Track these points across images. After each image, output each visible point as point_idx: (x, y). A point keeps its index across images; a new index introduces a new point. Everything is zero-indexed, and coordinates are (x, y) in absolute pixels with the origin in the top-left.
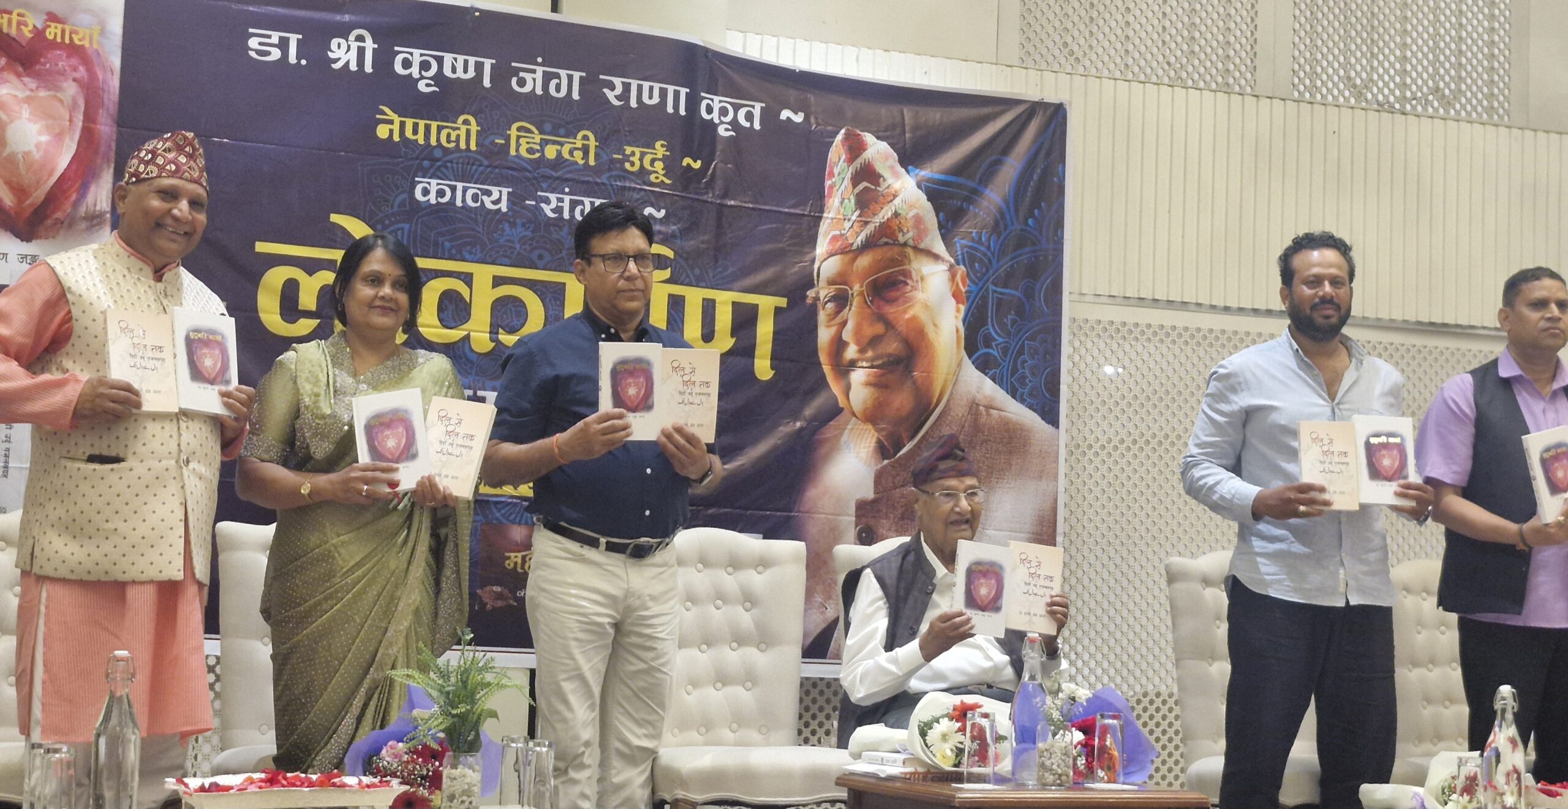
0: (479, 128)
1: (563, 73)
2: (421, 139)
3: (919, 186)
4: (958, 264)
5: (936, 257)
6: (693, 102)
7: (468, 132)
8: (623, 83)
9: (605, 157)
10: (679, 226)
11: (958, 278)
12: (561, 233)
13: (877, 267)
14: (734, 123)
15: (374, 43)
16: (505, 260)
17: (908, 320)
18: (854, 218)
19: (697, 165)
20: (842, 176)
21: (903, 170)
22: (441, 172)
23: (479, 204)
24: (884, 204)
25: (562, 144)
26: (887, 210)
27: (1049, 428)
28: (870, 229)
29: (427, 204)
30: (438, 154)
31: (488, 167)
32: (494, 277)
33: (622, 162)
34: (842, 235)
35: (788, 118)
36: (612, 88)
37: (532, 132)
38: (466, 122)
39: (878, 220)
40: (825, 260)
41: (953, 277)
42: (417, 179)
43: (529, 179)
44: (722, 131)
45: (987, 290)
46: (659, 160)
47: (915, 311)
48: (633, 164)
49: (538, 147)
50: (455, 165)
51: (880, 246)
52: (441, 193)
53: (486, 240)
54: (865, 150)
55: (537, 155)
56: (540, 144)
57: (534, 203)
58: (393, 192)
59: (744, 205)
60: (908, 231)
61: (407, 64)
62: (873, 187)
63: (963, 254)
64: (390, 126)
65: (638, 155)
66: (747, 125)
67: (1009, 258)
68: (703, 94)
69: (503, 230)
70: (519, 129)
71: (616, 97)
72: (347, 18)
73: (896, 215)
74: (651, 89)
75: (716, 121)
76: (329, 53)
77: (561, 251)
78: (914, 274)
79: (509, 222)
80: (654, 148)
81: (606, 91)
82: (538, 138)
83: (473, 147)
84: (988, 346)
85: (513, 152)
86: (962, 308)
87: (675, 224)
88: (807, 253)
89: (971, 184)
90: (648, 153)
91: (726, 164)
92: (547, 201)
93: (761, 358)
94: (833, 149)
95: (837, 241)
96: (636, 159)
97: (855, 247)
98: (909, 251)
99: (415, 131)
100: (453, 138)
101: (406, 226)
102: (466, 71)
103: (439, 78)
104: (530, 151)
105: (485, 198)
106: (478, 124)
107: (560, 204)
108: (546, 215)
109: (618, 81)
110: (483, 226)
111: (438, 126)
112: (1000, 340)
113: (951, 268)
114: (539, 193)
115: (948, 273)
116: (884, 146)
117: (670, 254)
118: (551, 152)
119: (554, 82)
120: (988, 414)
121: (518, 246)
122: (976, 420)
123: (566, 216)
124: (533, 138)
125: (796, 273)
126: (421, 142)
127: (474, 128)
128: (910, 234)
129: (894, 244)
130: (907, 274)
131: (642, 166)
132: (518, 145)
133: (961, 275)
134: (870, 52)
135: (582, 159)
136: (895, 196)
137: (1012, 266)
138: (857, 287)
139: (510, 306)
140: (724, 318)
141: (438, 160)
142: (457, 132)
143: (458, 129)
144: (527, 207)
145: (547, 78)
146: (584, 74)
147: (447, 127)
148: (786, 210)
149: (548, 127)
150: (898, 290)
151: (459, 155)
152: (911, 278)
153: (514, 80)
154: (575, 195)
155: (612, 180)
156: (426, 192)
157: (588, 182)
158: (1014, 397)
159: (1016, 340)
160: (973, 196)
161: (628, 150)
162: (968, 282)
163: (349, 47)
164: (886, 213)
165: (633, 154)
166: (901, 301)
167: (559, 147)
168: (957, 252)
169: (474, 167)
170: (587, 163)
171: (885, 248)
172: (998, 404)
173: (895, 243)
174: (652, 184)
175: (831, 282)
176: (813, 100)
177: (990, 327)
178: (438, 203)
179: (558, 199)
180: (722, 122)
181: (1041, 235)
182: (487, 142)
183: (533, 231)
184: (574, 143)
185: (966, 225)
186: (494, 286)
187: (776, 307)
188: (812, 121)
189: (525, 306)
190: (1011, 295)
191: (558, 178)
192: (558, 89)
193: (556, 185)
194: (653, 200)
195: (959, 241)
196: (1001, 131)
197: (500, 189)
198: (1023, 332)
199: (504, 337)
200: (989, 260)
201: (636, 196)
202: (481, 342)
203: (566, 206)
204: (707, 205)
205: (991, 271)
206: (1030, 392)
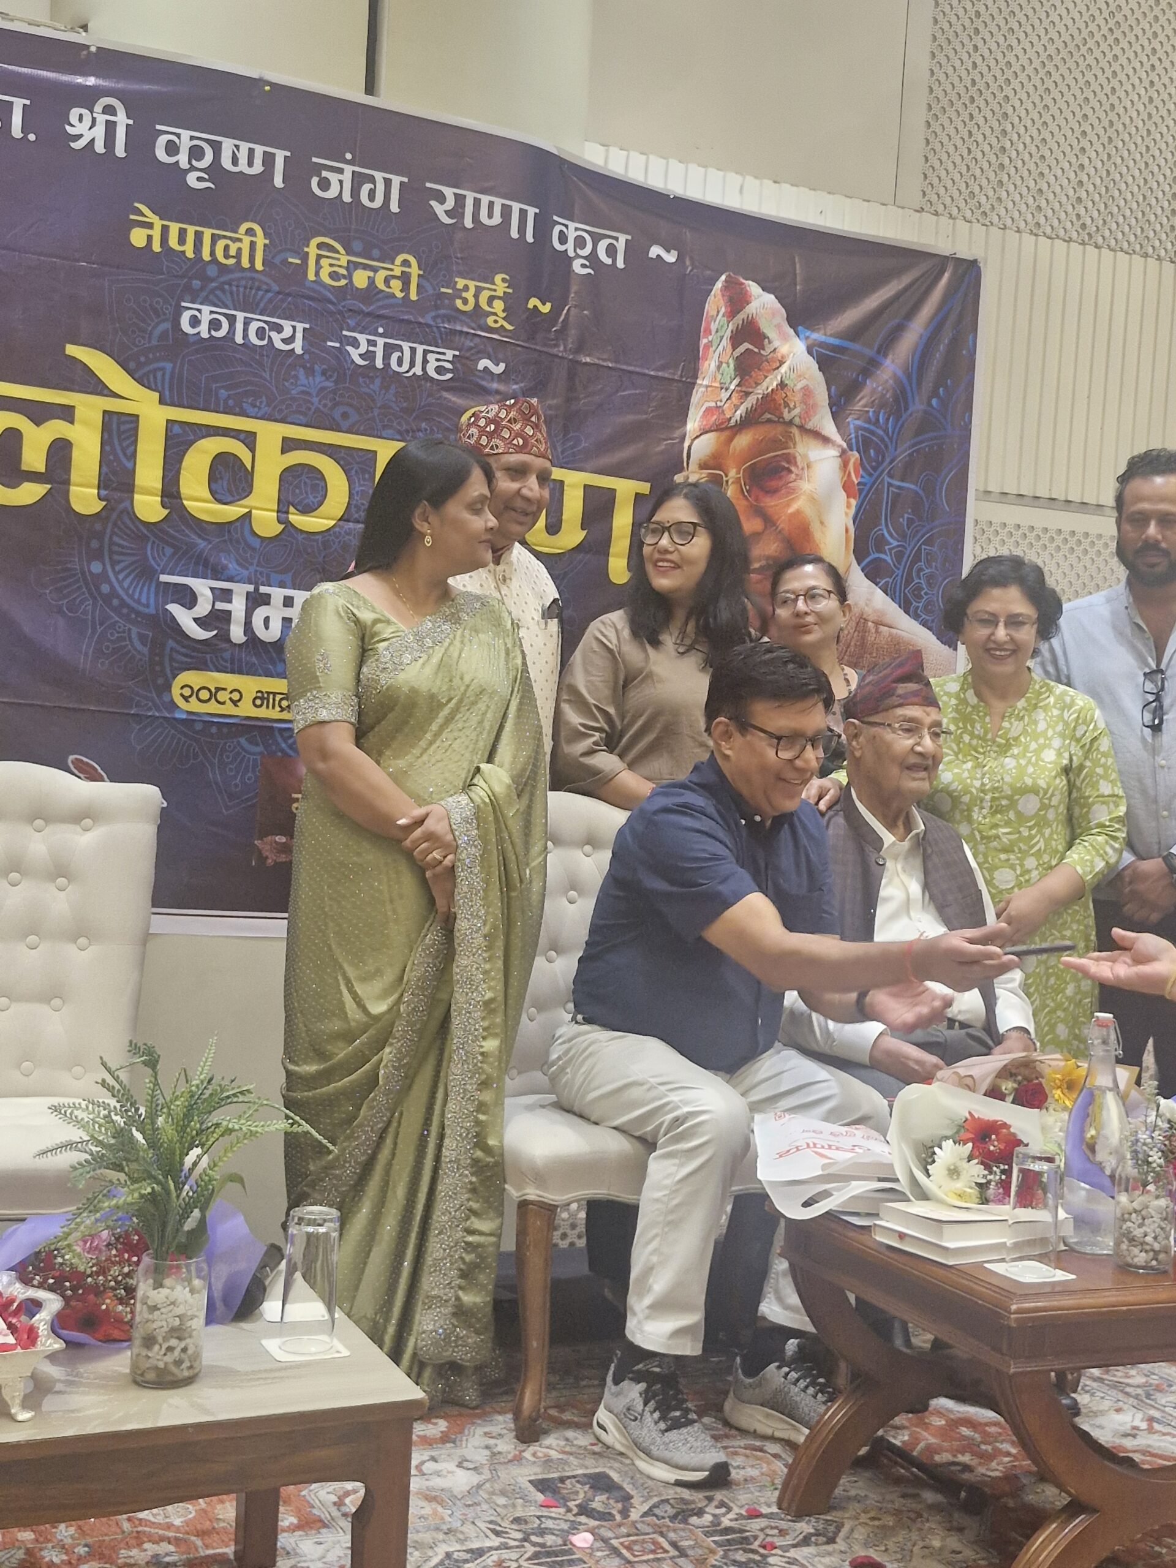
0: (267, 242)
1: (379, 176)
2: (189, 250)
3: (810, 352)
4: (851, 450)
5: (826, 440)
6: (543, 226)
7: (253, 245)
8: (455, 194)
9: (431, 292)
10: (522, 385)
12: (371, 386)
13: (758, 449)
14: (593, 257)
15: (128, 118)
16: (298, 418)
17: (791, 514)
18: (732, 387)
19: (546, 309)
20: (719, 334)
21: (792, 331)
22: (217, 297)
23: (265, 342)
24: (768, 371)
25: (375, 270)
27: (945, 649)
28: (751, 401)
29: (196, 338)
30: (212, 271)
31: (279, 293)
32: (284, 439)
33: (452, 298)
35: (658, 256)
36: (442, 199)
37: (338, 252)
38: (250, 232)
39: (760, 391)
40: (697, 437)
41: (845, 465)
42: (183, 304)
43: (331, 313)
44: (578, 267)
45: (882, 483)
46: (499, 298)
48: (465, 302)
49: (344, 272)
50: (234, 289)
52: (215, 325)
53: (274, 390)
55: (343, 282)
56: (347, 269)
57: (337, 345)
58: (152, 320)
59: (601, 363)
60: (795, 407)
61: (172, 148)
62: (756, 350)
63: (857, 437)
64: (149, 232)
65: (472, 290)
66: (609, 261)
67: (906, 446)
68: (555, 218)
69: (296, 377)
70: (320, 246)
71: (446, 212)
72: (91, 81)
73: (782, 385)
74: (491, 205)
75: (571, 254)
76: (68, 128)
77: (372, 409)
78: (799, 459)
79: (304, 367)
80: (494, 284)
81: (433, 203)
82: (344, 260)
83: (259, 266)
84: (879, 550)
85: (311, 277)
86: (854, 502)
87: (516, 383)
88: (676, 429)
89: (869, 352)
90: (484, 288)
91: (583, 309)
92: (355, 344)
93: (618, 556)
94: (711, 298)
95: (713, 415)
96: (469, 295)
97: (732, 422)
98: (795, 431)
99: (182, 240)
100: (233, 252)
101: (169, 366)
102: (250, 163)
103: (215, 170)
104: (334, 276)
105: (273, 334)
106: (266, 235)
107: (371, 348)
108: (353, 361)
109: (449, 192)
110: (271, 370)
111: (213, 235)
112: (895, 543)
113: (843, 453)
114: (345, 333)
115: (840, 460)
116: (770, 298)
118: (361, 279)
119: (366, 188)
120: (877, 631)
121: (315, 400)
122: (863, 638)
123: (379, 364)
124: (338, 259)
125: (662, 452)
126: (190, 254)
127: (261, 240)
128: (796, 411)
130: (791, 459)
131: (477, 305)
132: (318, 267)
133: (854, 463)
134: (757, 182)
135: (401, 291)
136: (782, 363)
137: (911, 455)
138: (732, 473)
139: (304, 477)
140: (573, 505)
141: (213, 280)
142: (238, 244)
143: (240, 240)
144: (329, 350)
145: (358, 180)
146: (406, 180)
147: (225, 237)
148: (652, 373)
149: (357, 246)
150: (780, 478)
151: (238, 275)
152: (796, 464)
153: (315, 181)
154: (391, 338)
155: (439, 320)
156: (195, 322)
157: (409, 322)
158: (907, 612)
159: (913, 544)
160: (870, 367)
161: (461, 283)
162: (861, 472)
163: (94, 120)
164: (771, 383)
165: (466, 288)
166: (783, 492)
167: (371, 274)
169: (261, 293)
170: (407, 296)
171: (768, 426)
172: (887, 620)
174: (489, 329)
175: (703, 466)
176: (688, 235)
177: (883, 527)
178: (212, 337)
179: (369, 341)
180: (578, 256)
181: (945, 418)
182: (277, 260)
183: (336, 382)
184: (392, 270)
185: (861, 402)
186: (283, 452)
187: (637, 494)
188: (688, 262)
189: (323, 478)
190: (908, 489)
191: (369, 314)
192: (372, 195)
193: (368, 322)
194: (490, 350)
195: (852, 422)
196: (906, 290)
197: (294, 323)
198: (920, 535)
199: (296, 518)
200: (886, 446)
201: (469, 343)
202: (266, 522)
203: (379, 351)
204: (557, 360)
205: (888, 460)
206: (925, 607)
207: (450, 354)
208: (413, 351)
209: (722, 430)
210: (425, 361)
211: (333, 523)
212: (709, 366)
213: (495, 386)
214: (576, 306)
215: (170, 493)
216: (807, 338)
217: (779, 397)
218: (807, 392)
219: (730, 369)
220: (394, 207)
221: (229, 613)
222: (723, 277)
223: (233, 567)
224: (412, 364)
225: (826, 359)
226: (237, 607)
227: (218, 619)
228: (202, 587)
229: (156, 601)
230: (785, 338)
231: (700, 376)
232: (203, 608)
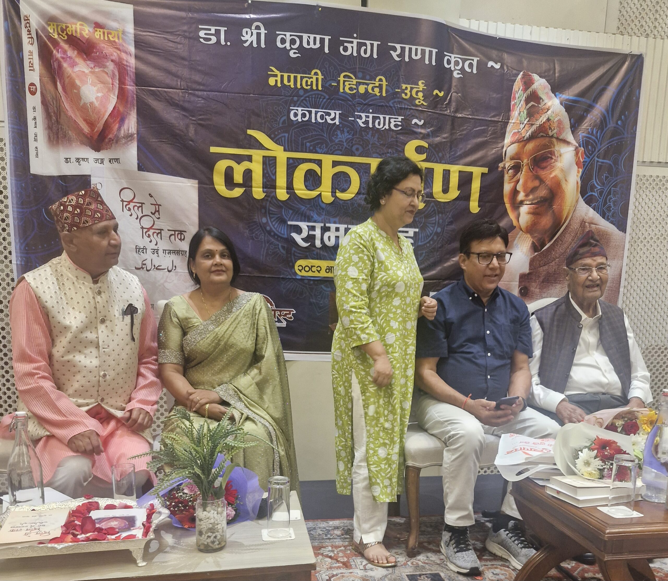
0: (323, 77)
1: (368, 42)
2: (292, 84)
3: (561, 104)
5: (568, 143)
7: (317, 79)
8: (401, 47)
9: (391, 91)
10: (431, 129)
12: (368, 136)
13: (538, 149)
14: (462, 69)
15: (265, 30)
16: (338, 152)
17: (553, 178)
18: (525, 122)
19: (441, 94)
20: (520, 99)
22: (304, 103)
23: (324, 121)
24: (542, 114)
25: (368, 84)
28: (534, 128)
29: (296, 121)
30: (301, 93)
31: (328, 99)
32: (333, 162)
33: (400, 93)
34: (519, 132)
35: (492, 66)
36: (395, 50)
37: (352, 78)
38: (316, 74)
39: (538, 123)
42: (291, 108)
43: (350, 106)
44: (456, 75)
45: (594, 161)
46: (421, 91)
47: (556, 173)
48: (406, 94)
49: (355, 87)
50: (311, 99)
52: (304, 115)
53: (328, 141)
55: (355, 91)
56: (356, 85)
57: (353, 119)
58: (279, 115)
59: (466, 116)
61: (283, 41)
63: (583, 141)
64: (276, 78)
65: (409, 89)
66: (470, 71)
67: (606, 143)
68: (445, 53)
69: (337, 135)
70: (345, 77)
71: (397, 55)
72: (249, 16)
73: (548, 120)
74: (416, 50)
75: (453, 69)
76: (242, 37)
77: (368, 145)
78: (556, 153)
79: (340, 130)
80: (419, 85)
81: (392, 52)
83: (320, 88)
84: (592, 191)
85: (341, 90)
87: (429, 128)
88: (500, 143)
89: (589, 102)
90: (414, 88)
91: (457, 94)
92: (360, 118)
93: (474, 201)
94: (516, 83)
96: (408, 91)
97: (525, 138)
98: (554, 140)
99: (289, 81)
101: (287, 135)
102: (315, 44)
103: (301, 49)
104: (351, 89)
105: (327, 117)
106: (323, 74)
107: (367, 119)
108: (359, 125)
109: (398, 46)
110: (327, 133)
111: (301, 77)
112: (599, 187)
114: (356, 113)
117: (426, 145)
118: (362, 89)
119: (363, 49)
121: (345, 144)
123: (371, 126)
124: (352, 82)
125: (494, 154)
126: (292, 86)
127: (320, 77)
128: (555, 131)
130: (552, 153)
131: (411, 95)
132: (344, 86)
134: (538, 28)
135: (379, 93)
136: (548, 110)
138: (525, 161)
139: (342, 177)
140: (454, 180)
141: (302, 97)
142: (311, 80)
143: (312, 78)
144: (350, 122)
145: (360, 45)
146: (379, 43)
147: (306, 77)
148: (489, 119)
149: (360, 75)
150: (548, 162)
151: (313, 93)
153: (341, 48)
154: (375, 114)
155: (395, 104)
156: (296, 115)
157: (383, 106)
159: (607, 187)
160: (589, 109)
161: (404, 86)
163: (252, 33)
164: (543, 119)
165: (406, 88)
166: (549, 167)
167: (366, 86)
168: (580, 140)
169: (321, 100)
170: (381, 95)
171: (542, 139)
174: (417, 106)
175: (512, 159)
176: (506, 56)
177: (594, 180)
178: (303, 121)
179: (366, 116)
180: (456, 70)
181: (624, 129)
182: (327, 85)
183: (353, 135)
184: (375, 84)
185: (585, 125)
186: (333, 167)
187: (482, 173)
188: (505, 68)
189: (349, 177)
190: (606, 163)
191: (366, 104)
192: (365, 52)
193: (365, 108)
194: (417, 115)
195: (581, 134)
196: (607, 71)
197: (335, 112)
198: (611, 183)
199: (339, 195)
200: (596, 143)
201: (408, 113)
202: (327, 197)
203: (370, 120)
204: (446, 117)
205: (597, 150)
206: (613, 216)
207: (400, 118)
208: (384, 118)
210: (390, 123)
211: (353, 195)
212: (515, 114)
213: (420, 130)
214: (454, 92)
215: (290, 187)
217: (547, 125)
218: (560, 122)
220: (375, 56)
221: (315, 235)
223: (315, 217)
224: (384, 124)
225: (569, 106)
226: (318, 233)
227: (310, 238)
228: (304, 225)
229: (287, 232)
230: (550, 98)
231: (511, 119)
232: (305, 234)
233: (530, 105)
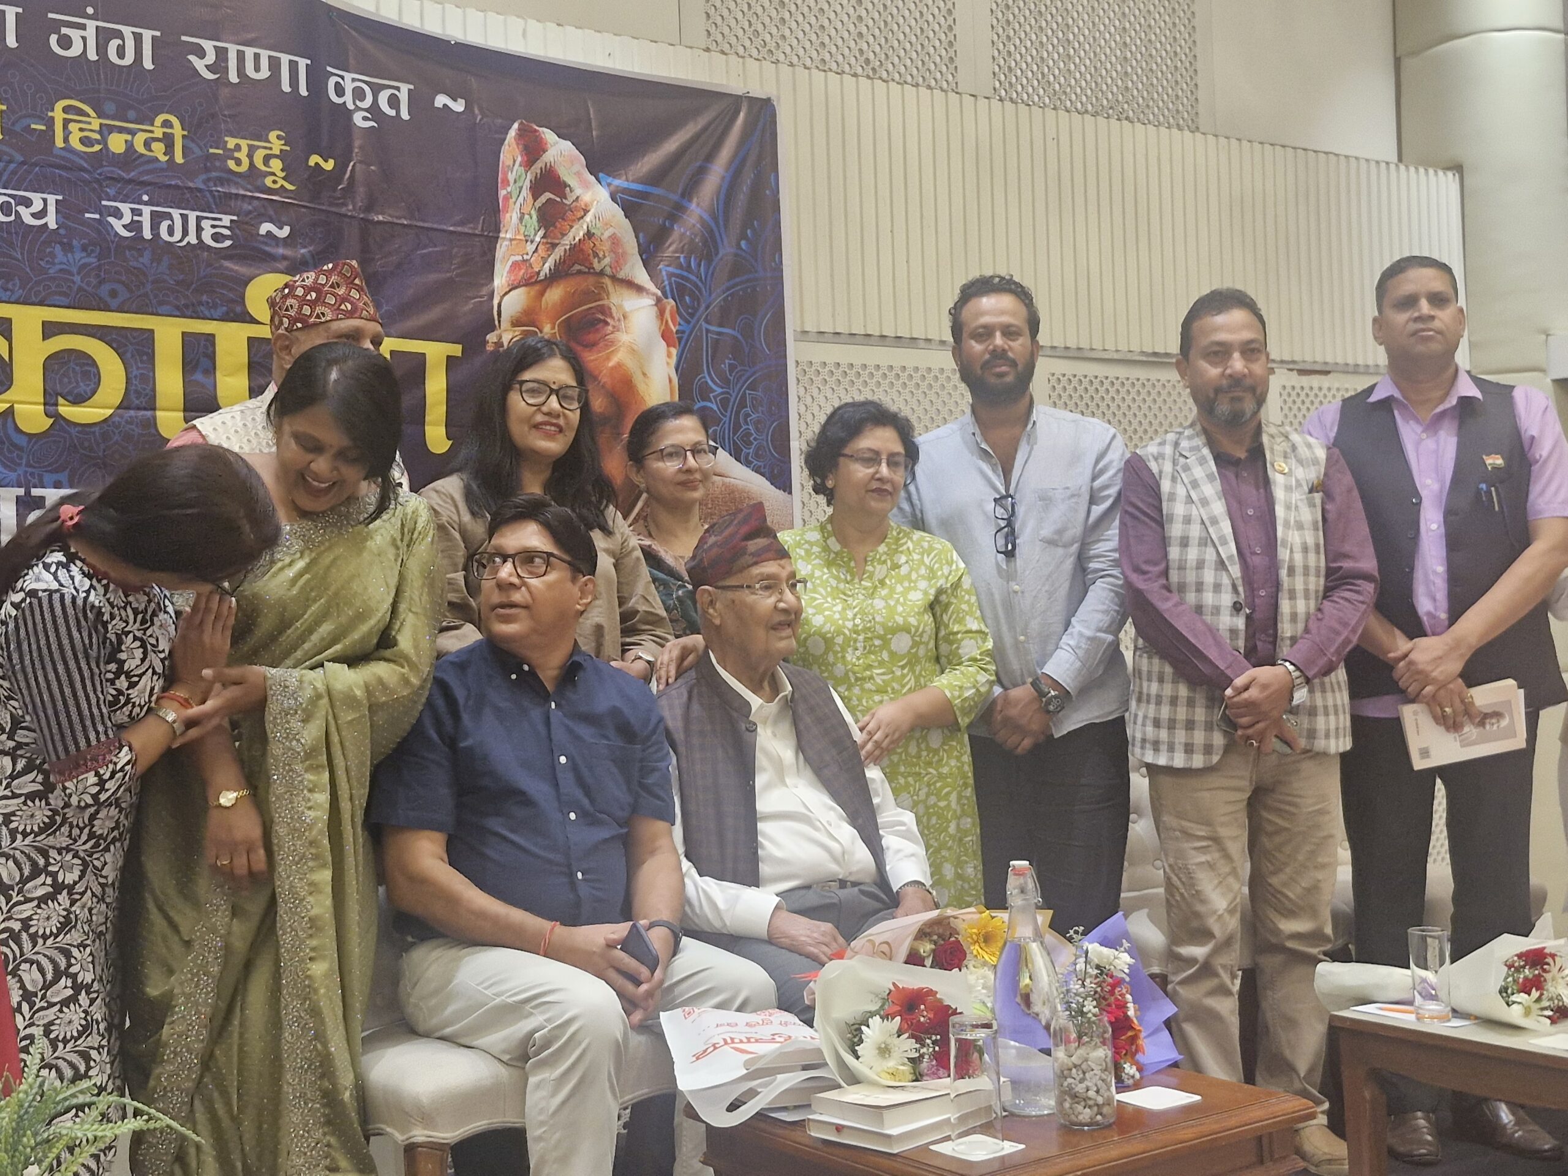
0: (5, 108)
1: (128, 31)
3: (614, 199)
5: (639, 289)
6: (317, 79)
8: (216, 48)
9: (198, 152)
10: (311, 248)
11: (667, 315)
12: (141, 260)
13: (569, 303)
14: (374, 109)
16: (57, 299)
18: (538, 239)
19: (329, 165)
20: (519, 184)
23: (12, 218)
24: (574, 221)
25: (133, 133)
26: (578, 229)
28: (558, 253)
31: (23, 163)
32: (45, 323)
33: (223, 159)
34: (524, 261)
35: (445, 105)
36: (201, 53)
37: (89, 116)
39: (567, 242)
41: (661, 313)
43: (87, 183)
44: (358, 119)
45: (700, 329)
46: (276, 156)
47: (620, 356)
48: (238, 162)
49: (98, 137)
51: (572, 274)
53: (28, 270)
54: (544, 151)
55: (97, 148)
56: (100, 132)
57: (97, 216)
59: (395, 221)
60: (605, 256)
62: (558, 199)
63: (670, 284)
65: (245, 150)
66: (393, 113)
67: (721, 289)
68: (329, 69)
69: (52, 255)
70: (66, 110)
71: (207, 66)
73: (589, 234)
74: (257, 57)
75: (351, 106)
77: (143, 284)
78: (614, 310)
79: (61, 243)
80: (269, 142)
81: (191, 58)
82: (96, 124)
84: (705, 397)
85: (59, 143)
87: (305, 247)
88: (483, 285)
89: (675, 197)
90: (259, 147)
91: (369, 165)
92: (118, 214)
93: (434, 423)
94: (505, 148)
95: (520, 269)
96: (242, 155)
97: (542, 276)
98: (607, 281)
104: (84, 141)
105: (21, 209)
107: (136, 218)
108: (116, 233)
109: (208, 45)
110: (22, 248)
112: (718, 390)
113: (658, 301)
114: (104, 203)
115: (655, 308)
118: (117, 143)
119: (114, 43)
121: (77, 279)
123: (147, 234)
124: (90, 123)
125: (470, 311)
128: (607, 261)
129: (589, 273)
130: (605, 311)
131: (252, 165)
132: (67, 133)
134: (540, 26)
135: (165, 154)
136: (586, 211)
137: (726, 299)
139: (73, 364)
144: (88, 223)
145: (104, 36)
146: (158, 34)
148: (451, 228)
149: (110, 107)
150: (597, 330)
153: (54, 39)
154: (157, 205)
155: (211, 184)
157: (177, 187)
159: (737, 389)
160: (676, 212)
161: (231, 143)
162: (678, 319)
164: (578, 232)
165: (238, 148)
166: (601, 345)
167: (129, 137)
168: (663, 282)
170: (172, 160)
171: (579, 279)
173: (591, 272)
174: (270, 191)
175: (516, 323)
176: (474, 83)
177: (706, 374)
179: (132, 210)
180: (358, 108)
181: (756, 260)
182: (21, 129)
183: (99, 257)
184: (151, 132)
185: (671, 249)
186: (44, 337)
187: (448, 357)
188: (477, 111)
189: (94, 363)
190: (727, 334)
191: (130, 181)
192: (121, 53)
193: (128, 191)
194: (271, 213)
195: (664, 269)
196: (705, 129)
197: (45, 196)
198: (744, 378)
199: (67, 410)
200: (700, 291)
201: (247, 207)
202: (32, 417)
203: (146, 220)
204: (347, 220)
205: (703, 306)
206: (757, 455)
207: (226, 220)
208: (185, 218)
209: (532, 284)
210: (199, 229)
211: (109, 412)
213: (281, 251)
214: (360, 162)
216: (609, 185)
218: (615, 241)
219: (533, 221)
222: (516, 126)
224: (185, 233)
225: (630, 204)
231: (503, 230)
233: (543, 199)
